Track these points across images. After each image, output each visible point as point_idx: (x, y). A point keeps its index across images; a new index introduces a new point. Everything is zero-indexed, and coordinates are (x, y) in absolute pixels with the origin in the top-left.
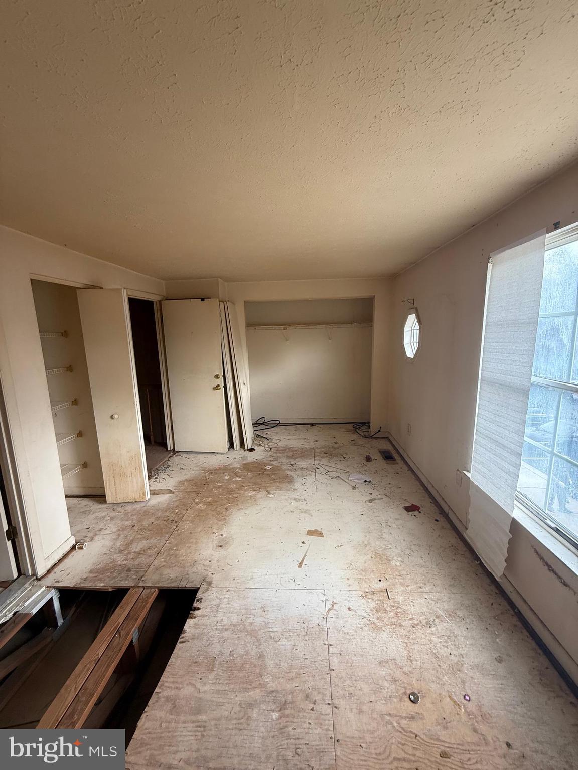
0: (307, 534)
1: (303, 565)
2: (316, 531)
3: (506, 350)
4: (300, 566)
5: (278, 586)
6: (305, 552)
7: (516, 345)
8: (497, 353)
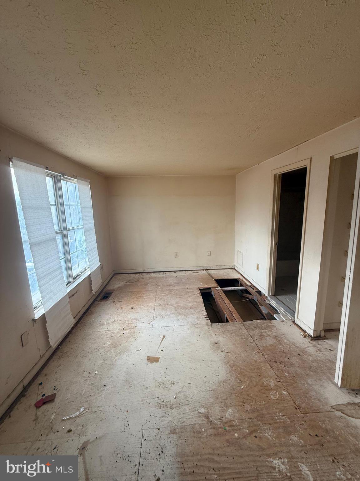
0: (159, 358)
1: (162, 337)
2: (152, 362)
3: (41, 222)
4: (164, 337)
5: (174, 327)
6: (161, 344)
7: (45, 218)
8: (36, 225)
